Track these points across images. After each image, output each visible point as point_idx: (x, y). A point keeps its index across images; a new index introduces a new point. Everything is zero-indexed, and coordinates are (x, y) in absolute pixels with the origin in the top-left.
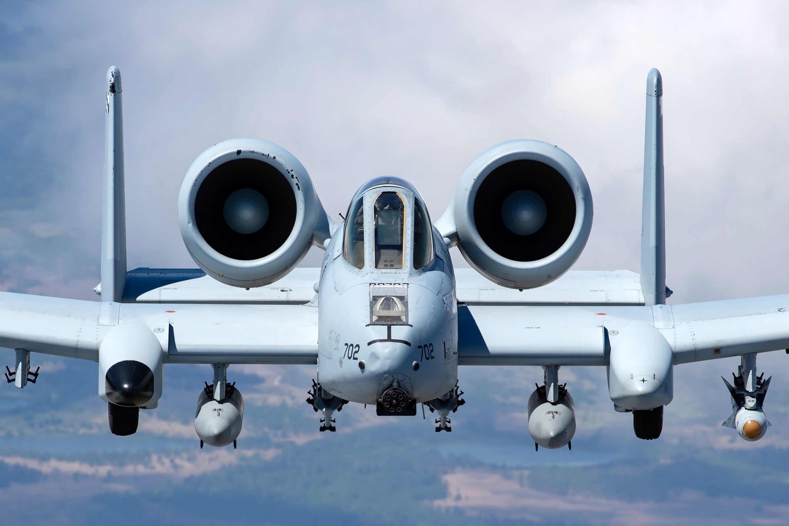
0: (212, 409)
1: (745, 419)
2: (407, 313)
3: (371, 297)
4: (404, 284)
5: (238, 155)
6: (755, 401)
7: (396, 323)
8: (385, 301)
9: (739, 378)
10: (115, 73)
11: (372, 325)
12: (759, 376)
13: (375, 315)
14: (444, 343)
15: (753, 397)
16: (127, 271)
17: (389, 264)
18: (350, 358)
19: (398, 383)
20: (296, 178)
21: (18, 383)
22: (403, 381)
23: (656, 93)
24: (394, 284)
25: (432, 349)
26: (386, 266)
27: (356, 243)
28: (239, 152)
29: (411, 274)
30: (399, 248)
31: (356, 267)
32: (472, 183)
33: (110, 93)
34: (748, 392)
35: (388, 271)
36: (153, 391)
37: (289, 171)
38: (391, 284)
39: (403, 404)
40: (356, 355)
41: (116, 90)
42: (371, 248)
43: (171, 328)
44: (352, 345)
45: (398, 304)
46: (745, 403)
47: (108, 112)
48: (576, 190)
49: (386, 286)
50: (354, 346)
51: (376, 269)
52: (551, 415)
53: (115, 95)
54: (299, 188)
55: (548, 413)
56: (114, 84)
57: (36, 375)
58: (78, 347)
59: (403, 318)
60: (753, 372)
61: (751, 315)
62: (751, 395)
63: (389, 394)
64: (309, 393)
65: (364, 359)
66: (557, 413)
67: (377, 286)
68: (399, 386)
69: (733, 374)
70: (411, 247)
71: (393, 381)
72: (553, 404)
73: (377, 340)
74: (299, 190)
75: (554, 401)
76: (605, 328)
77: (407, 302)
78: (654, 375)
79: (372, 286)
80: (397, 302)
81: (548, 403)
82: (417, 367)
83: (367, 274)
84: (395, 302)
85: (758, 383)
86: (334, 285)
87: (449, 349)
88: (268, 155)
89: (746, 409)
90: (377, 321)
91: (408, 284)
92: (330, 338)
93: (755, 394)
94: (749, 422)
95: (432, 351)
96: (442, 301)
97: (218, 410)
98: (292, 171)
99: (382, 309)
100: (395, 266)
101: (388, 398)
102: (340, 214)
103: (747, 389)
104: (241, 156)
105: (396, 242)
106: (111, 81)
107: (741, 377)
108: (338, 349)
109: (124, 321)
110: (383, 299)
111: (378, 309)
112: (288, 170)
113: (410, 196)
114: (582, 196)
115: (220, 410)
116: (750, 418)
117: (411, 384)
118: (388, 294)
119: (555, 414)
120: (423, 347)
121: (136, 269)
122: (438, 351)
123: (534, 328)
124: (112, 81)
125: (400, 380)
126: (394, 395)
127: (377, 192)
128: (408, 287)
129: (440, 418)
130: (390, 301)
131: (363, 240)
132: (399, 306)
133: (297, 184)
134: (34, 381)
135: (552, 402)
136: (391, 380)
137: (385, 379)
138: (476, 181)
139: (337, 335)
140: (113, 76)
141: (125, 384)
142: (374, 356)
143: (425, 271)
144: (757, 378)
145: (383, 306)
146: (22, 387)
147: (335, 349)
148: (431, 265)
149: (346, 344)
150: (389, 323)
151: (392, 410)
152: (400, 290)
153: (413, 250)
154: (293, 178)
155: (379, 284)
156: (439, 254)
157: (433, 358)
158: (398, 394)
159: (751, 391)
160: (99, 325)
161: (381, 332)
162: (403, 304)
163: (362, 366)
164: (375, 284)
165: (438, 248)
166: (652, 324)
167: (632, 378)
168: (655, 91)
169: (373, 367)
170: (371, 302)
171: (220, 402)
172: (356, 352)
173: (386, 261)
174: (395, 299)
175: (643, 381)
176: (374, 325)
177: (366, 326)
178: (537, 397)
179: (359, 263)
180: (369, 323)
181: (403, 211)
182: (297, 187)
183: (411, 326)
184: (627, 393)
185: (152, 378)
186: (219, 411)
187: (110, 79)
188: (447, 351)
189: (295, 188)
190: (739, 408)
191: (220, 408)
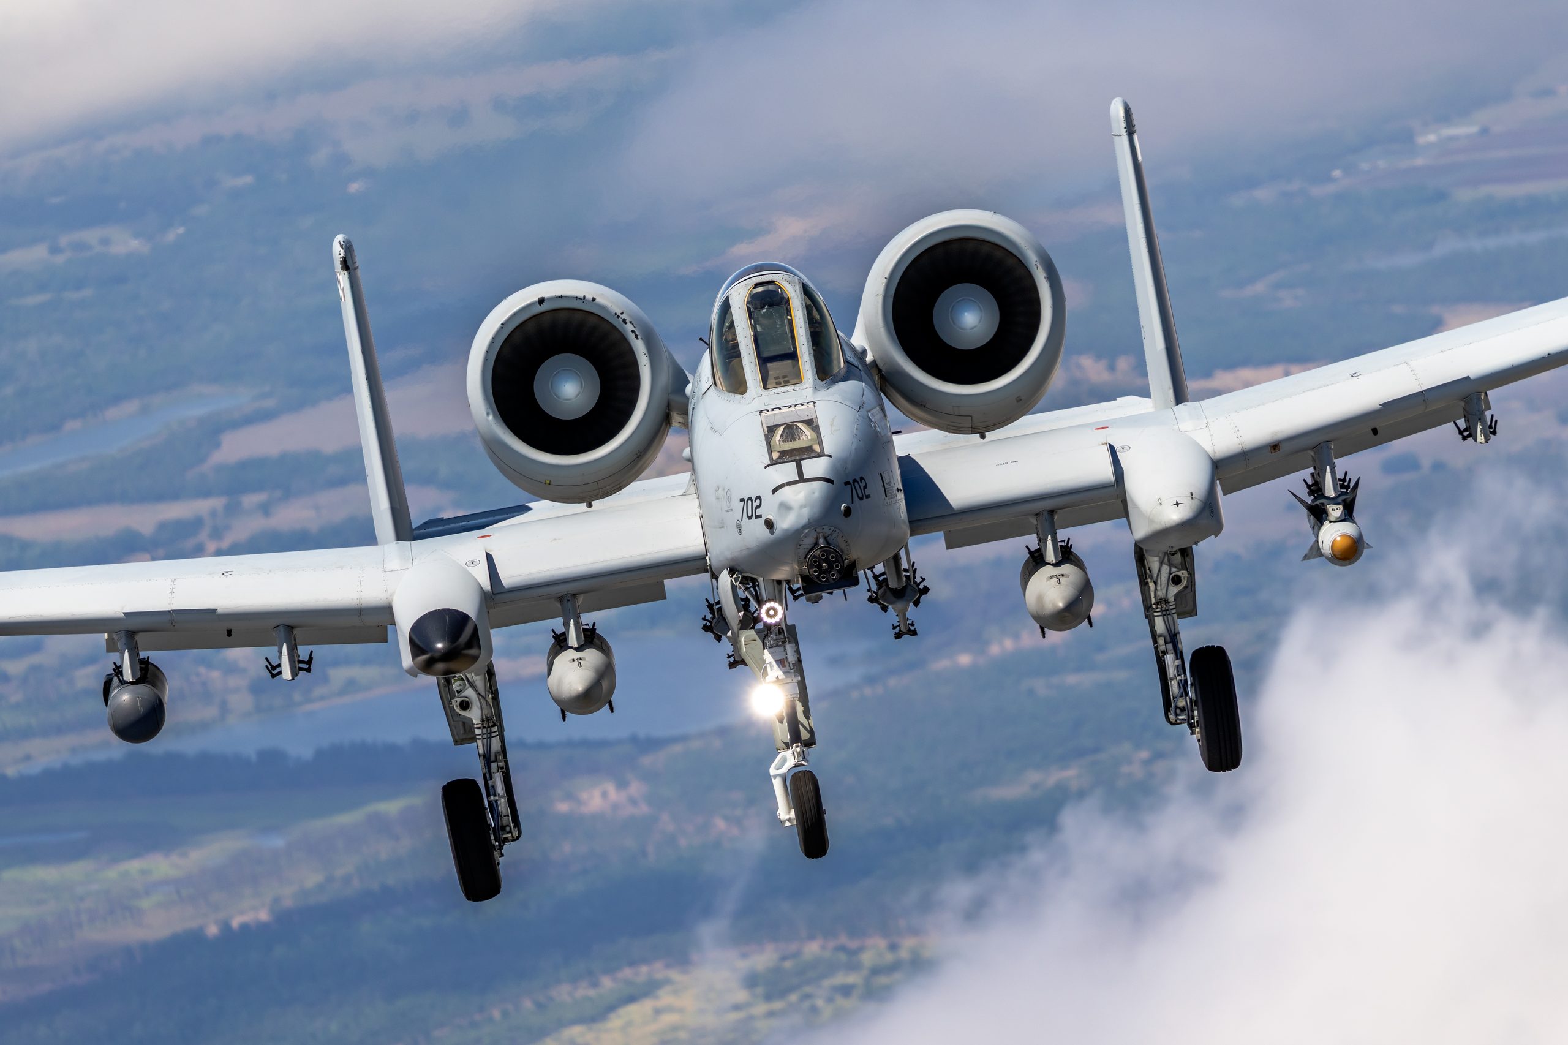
0: (570, 660)
1: (1332, 535)
2: (820, 440)
3: (766, 429)
4: (808, 403)
5: (540, 305)
6: (1342, 509)
7: (807, 456)
8: (786, 431)
9: (1312, 485)
10: (344, 242)
11: (774, 464)
12: (1342, 477)
13: (775, 451)
14: (881, 474)
15: (1338, 504)
16: (414, 527)
17: (782, 380)
18: (750, 518)
19: (825, 538)
20: (631, 322)
21: (287, 674)
22: (831, 534)
23: (1126, 130)
24: (795, 406)
25: (865, 485)
26: (778, 385)
27: (730, 362)
28: (541, 301)
29: (815, 388)
30: (793, 356)
31: (737, 393)
32: (884, 284)
33: (342, 272)
34: (1328, 498)
35: (783, 389)
36: (479, 647)
37: (619, 314)
38: (790, 406)
39: (837, 566)
40: (759, 512)
41: (350, 266)
42: (754, 363)
43: (489, 557)
44: (750, 499)
45: (805, 430)
46: (1327, 516)
47: (345, 300)
48: (1035, 267)
49: (784, 410)
50: (754, 499)
51: (764, 390)
52: (1055, 580)
53: (349, 273)
54: (636, 336)
55: (1051, 578)
56: (345, 258)
57: (309, 662)
58: (362, 606)
59: (817, 448)
60: (1331, 469)
61: (1314, 389)
62: (1334, 501)
63: (815, 556)
64: (704, 619)
65: (771, 515)
66: (1063, 575)
67: (770, 413)
68: (828, 543)
69: (1304, 480)
70: (809, 351)
71: (817, 538)
72: (1056, 565)
73: (784, 484)
74: (638, 339)
75: (1056, 560)
76: (1110, 445)
77: (817, 426)
78: (1192, 494)
79: (763, 414)
80: (802, 428)
81: (1049, 565)
82: (848, 512)
83: (754, 399)
84: (801, 429)
85: (1342, 486)
86: (710, 426)
87: (889, 483)
88: (584, 296)
89: (1331, 522)
90: (779, 458)
91: (815, 403)
92: (718, 499)
93: (1340, 499)
94: (1339, 539)
95: (865, 487)
96: (868, 419)
97: (577, 659)
98: (622, 313)
99: (783, 441)
100: (792, 382)
101: (815, 562)
102: (701, 339)
103: (1327, 495)
104: (545, 307)
105: (786, 349)
106: (340, 254)
107: (1316, 483)
108: (731, 510)
109: (420, 559)
110: (782, 428)
111: (778, 443)
112: (616, 314)
113: (795, 283)
114: (1045, 275)
115: (581, 659)
116: (1339, 532)
117: (844, 538)
118: (789, 420)
119: (1061, 579)
120: (851, 482)
121: (425, 523)
122: (874, 488)
123: (1009, 463)
124: (342, 254)
125: (827, 535)
126: (823, 555)
127: (747, 285)
128: (814, 406)
129: (898, 622)
130: (793, 428)
131: (739, 356)
132: (808, 433)
133: (633, 331)
134: (308, 670)
135: (1054, 562)
136: (815, 537)
137: (806, 537)
138: (890, 280)
139: (726, 490)
140: (341, 246)
141: (438, 643)
142: (785, 507)
143: (835, 381)
144: (1340, 480)
145: (784, 437)
146: (293, 679)
147: (727, 511)
148: (843, 373)
149: (742, 500)
150: (798, 458)
151: (824, 578)
152: (805, 412)
153: (812, 355)
154: (626, 323)
155: (773, 410)
156: (851, 359)
157: (868, 497)
158: (828, 552)
159: (1334, 495)
160: (386, 571)
161: (788, 471)
162: (812, 429)
163: (769, 524)
164: (768, 411)
165: (848, 353)
166: (1176, 427)
167: (1161, 504)
168: (1125, 128)
169: (786, 523)
170: (766, 435)
171: (579, 649)
172: (758, 507)
173: (776, 378)
174: (800, 425)
175: (1177, 504)
176: (777, 464)
177: (766, 467)
178: (1031, 563)
179: (738, 386)
180: (769, 463)
181: (789, 305)
182: (633, 335)
183: (830, 456)
184: (1157, 527)
185: (475, 629)
186: (580, 661)
187: (338, 251)
188: (887, 486)
189: (631, 337)
190: (1322, 524)
191: (580, 657)
